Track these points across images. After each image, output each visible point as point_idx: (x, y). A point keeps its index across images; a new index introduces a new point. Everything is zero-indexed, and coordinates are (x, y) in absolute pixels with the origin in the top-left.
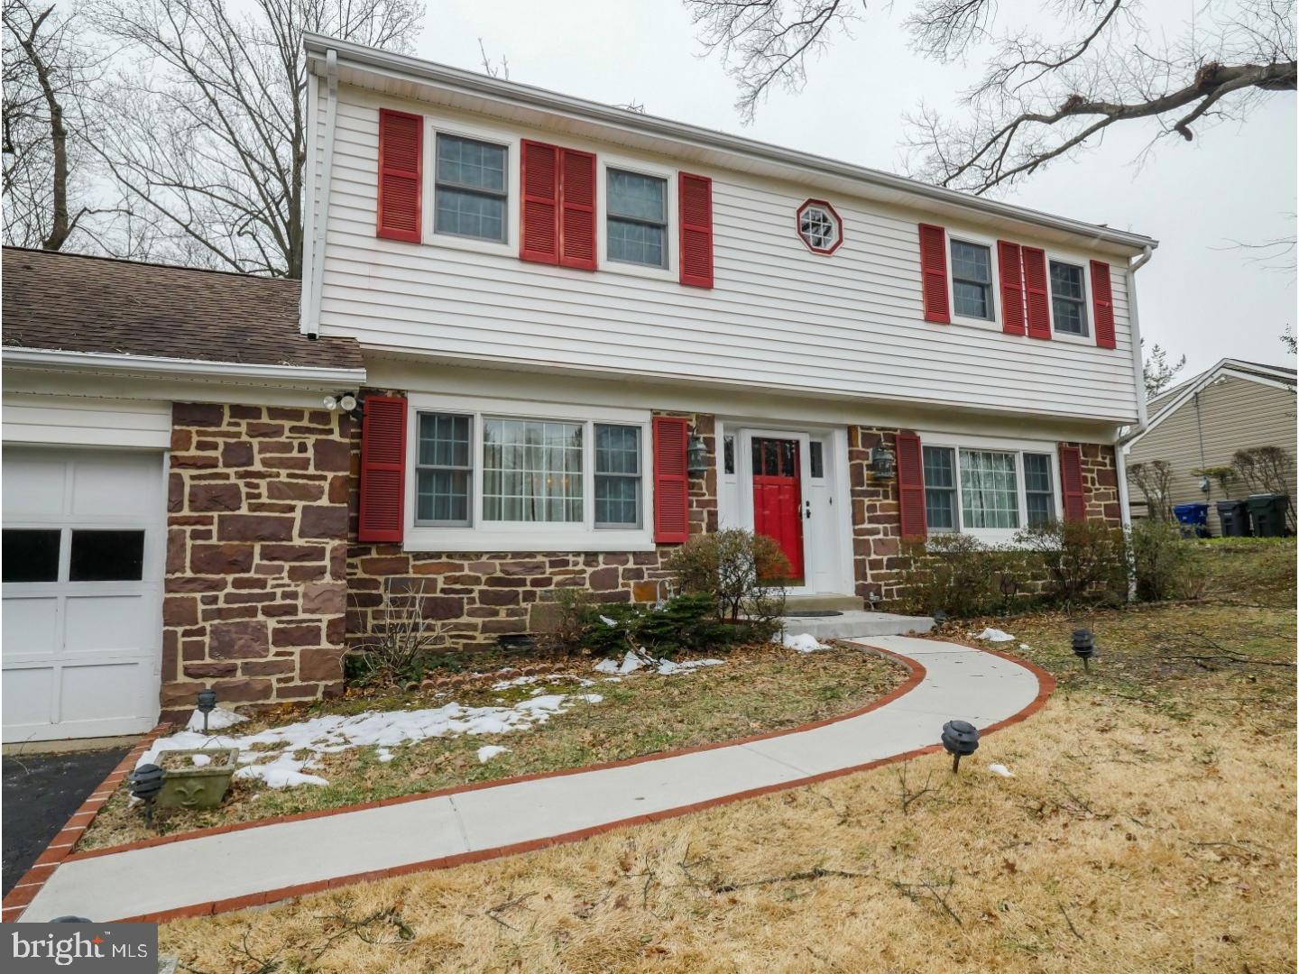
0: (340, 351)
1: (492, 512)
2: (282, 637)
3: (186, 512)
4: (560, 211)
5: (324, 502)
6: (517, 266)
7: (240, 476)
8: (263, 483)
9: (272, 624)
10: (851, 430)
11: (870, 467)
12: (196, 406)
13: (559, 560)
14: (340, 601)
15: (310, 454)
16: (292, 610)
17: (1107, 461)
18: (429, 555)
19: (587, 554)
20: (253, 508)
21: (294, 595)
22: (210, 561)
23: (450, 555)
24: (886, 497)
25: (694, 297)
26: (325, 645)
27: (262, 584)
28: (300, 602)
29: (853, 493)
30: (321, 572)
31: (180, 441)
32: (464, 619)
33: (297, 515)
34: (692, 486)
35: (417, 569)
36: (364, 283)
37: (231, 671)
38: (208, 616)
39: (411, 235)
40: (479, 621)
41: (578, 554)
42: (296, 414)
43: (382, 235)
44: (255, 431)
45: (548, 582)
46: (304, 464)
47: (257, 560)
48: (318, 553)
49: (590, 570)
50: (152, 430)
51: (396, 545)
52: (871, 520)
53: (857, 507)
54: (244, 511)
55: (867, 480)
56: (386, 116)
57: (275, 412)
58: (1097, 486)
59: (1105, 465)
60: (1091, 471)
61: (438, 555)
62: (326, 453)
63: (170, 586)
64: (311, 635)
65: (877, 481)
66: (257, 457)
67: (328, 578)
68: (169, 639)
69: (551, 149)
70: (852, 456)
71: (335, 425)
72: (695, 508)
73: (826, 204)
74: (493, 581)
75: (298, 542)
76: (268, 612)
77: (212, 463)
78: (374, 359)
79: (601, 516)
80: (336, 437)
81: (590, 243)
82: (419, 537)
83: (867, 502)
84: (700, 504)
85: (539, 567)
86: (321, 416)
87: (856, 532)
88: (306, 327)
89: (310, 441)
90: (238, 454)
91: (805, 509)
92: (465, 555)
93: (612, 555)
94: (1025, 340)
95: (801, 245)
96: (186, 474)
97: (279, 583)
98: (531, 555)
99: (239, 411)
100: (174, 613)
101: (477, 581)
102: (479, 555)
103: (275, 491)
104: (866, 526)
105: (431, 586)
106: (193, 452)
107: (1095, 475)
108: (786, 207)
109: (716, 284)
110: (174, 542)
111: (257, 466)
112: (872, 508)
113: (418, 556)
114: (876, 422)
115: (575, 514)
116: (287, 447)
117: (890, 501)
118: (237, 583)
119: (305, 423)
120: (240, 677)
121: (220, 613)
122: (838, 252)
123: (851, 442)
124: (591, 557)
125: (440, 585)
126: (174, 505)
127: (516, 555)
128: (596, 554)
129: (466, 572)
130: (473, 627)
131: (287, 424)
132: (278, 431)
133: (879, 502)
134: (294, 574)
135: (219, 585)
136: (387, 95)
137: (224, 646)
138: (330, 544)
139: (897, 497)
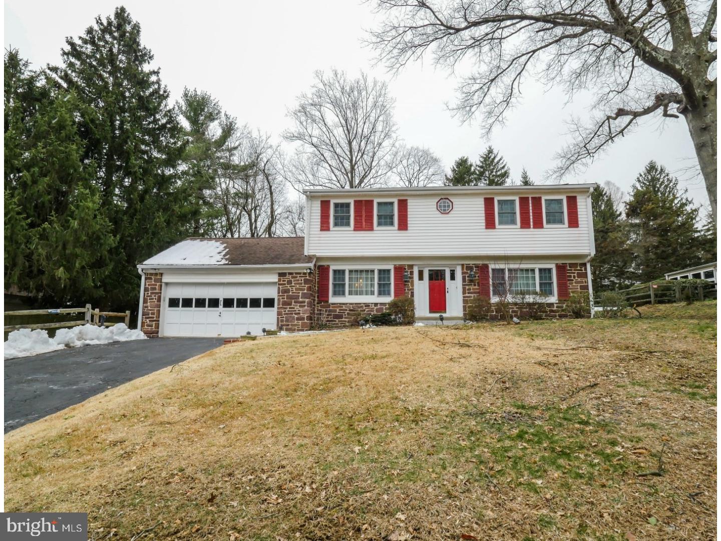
0: (309, 259)
1: (350, 293)
2: (298, 319)
3: (281, 294)
4: (364, 216)
5: (305, 291)
6: (353, 232)
7: (290, 286)
8: (294, 288)
9: (296, 316)
10: (463, 265)
11: (468, 277)
12: (282, 273)
13: (367, 305)
14: (308, 312)
15: (303, 281)
16: (299, 314)
17: (583, 269)
18: (335, 304)
19: (375, 304)
20: (292, 293)
21: (300, 311)
22: (285, 303)
23: (340, 304)
24: (475, 285)
25: (403, 233)
26: (306, 321)
27: (294, 308)
28: (301, 312)
29: (463, 285)
30: (305, 306)
31: (279, 280)
32: (343, 319)
33: (300, 294)
34: (406, 285)
35: (332, 307)
36: (318, 242)
37: (288, 325)
38: (284, 314)
39: (328, 229)
40: (347, 320)
41: (372, 304)
42: (300, 273)
43: (321, 230)
44: (292, 277)
45: (365, 311)
46: (302, 284)
47: (293, 303)
48: (304, 302)
49: (376, 308)
50: (274, 278)
51: (327, 301)
52: (468, 293)
53: (464, 289)
54: (291, 294)
55: (468, 281)
56: (322, 202)
57: (296, 273)
58: (576, 278)
59: (582, 270)
60: (574, 273)
61: (337, 304)
62: (306, 281)
63: (278, 308)
64: (303, 319)
65: (471, 281)
66: (293, 283)
67: (306, 307)
68: (278, 318)
69: (361, 201)
70: (463, 273)
71: (307, 275)
72: (406, 291)
73: (448, 199)
74: (350, 310)
75: (301, 300)
76: (295, 314)
77: (285, 284)
78: (319, 259)
79: (380, 294)
80: (308, 278)
81: (372, 223)
82: (333, 300)
83: (467, 287)
84: (408, 290)
85: (362, 307)
86: (305, 274)
87: (464, 297)
88: (306, 254)
89: (303, 279)
90: (290, 282)
91: (447, 290)
92: (344, 304)
93: (381, 304)
94: (532, 230)
95: (438, 212)
96: (280, 286)
97: (297, 308)
98: (360, 304)
99: (290, 274)
100: (279, 314)
101: (346, 310)
102: (347, 304)
103: (296, 289)
104: (467, 295)
105: (335, 311)
106: (282, 282)
107: (576, 275)
108: (433, 202)
109: (409, 228)
110: (279, 300)
111: (293, 285)
112: (469, 289)
113: (333, 304)
114: (471, 262)
115: (372, 293)
116: (298, 280)
117: (476, 287)
118: (290, 308)
119: (302, 275)
120: (290, 327)
121: (287, 314)
122: (452, 212)
123: (463, 269)
124: (376, 304)
125: (338, 311)
126: (279, 293)
127: (356, 304)
128: (377, 304)
129: (344, 308)
130: (346, 321)
131: (298, 276)
132: (296, 277)
133: (472, 287)
134: (300, 306)
135: (286, 308)
136: (322, 196)
137: (287, 321)
138: (307, 300)
139: (479, 286)
